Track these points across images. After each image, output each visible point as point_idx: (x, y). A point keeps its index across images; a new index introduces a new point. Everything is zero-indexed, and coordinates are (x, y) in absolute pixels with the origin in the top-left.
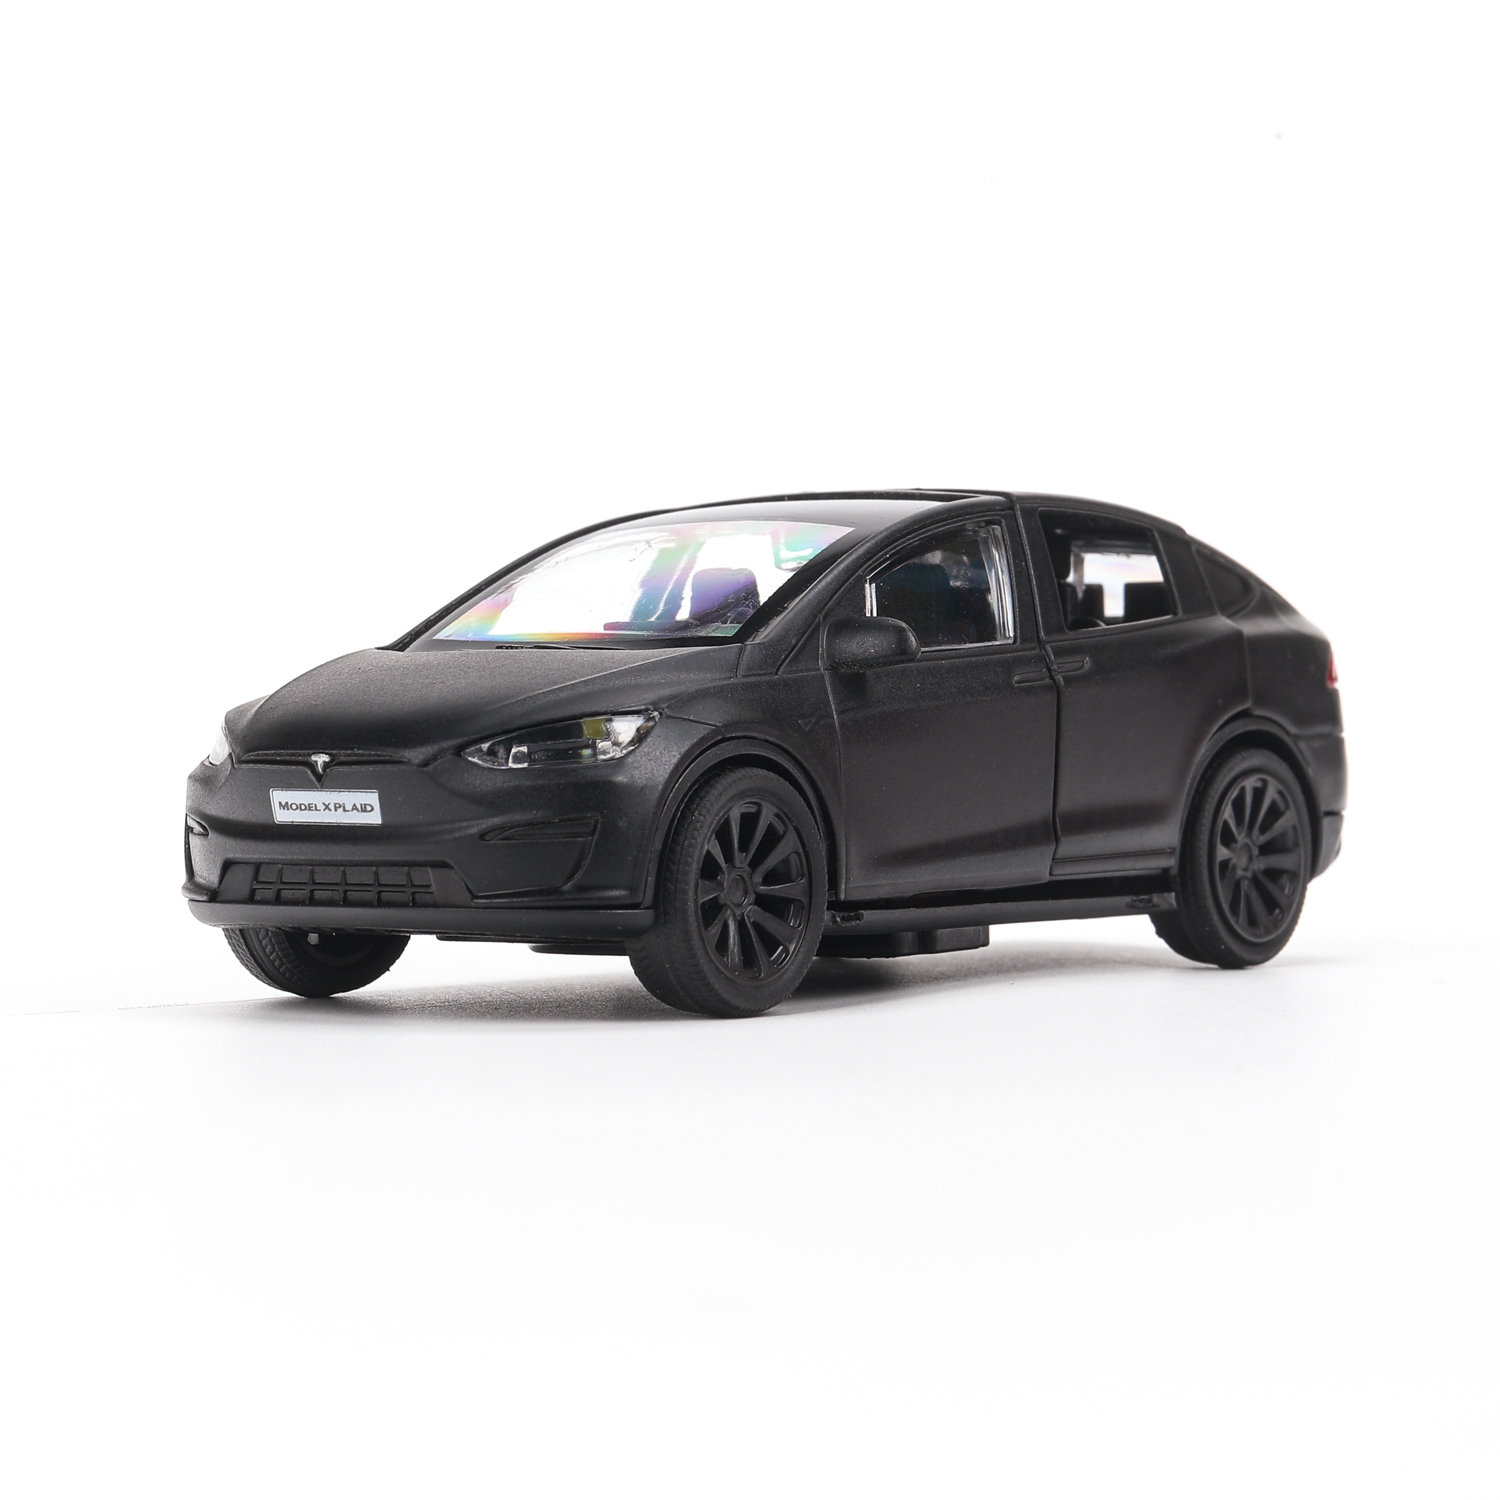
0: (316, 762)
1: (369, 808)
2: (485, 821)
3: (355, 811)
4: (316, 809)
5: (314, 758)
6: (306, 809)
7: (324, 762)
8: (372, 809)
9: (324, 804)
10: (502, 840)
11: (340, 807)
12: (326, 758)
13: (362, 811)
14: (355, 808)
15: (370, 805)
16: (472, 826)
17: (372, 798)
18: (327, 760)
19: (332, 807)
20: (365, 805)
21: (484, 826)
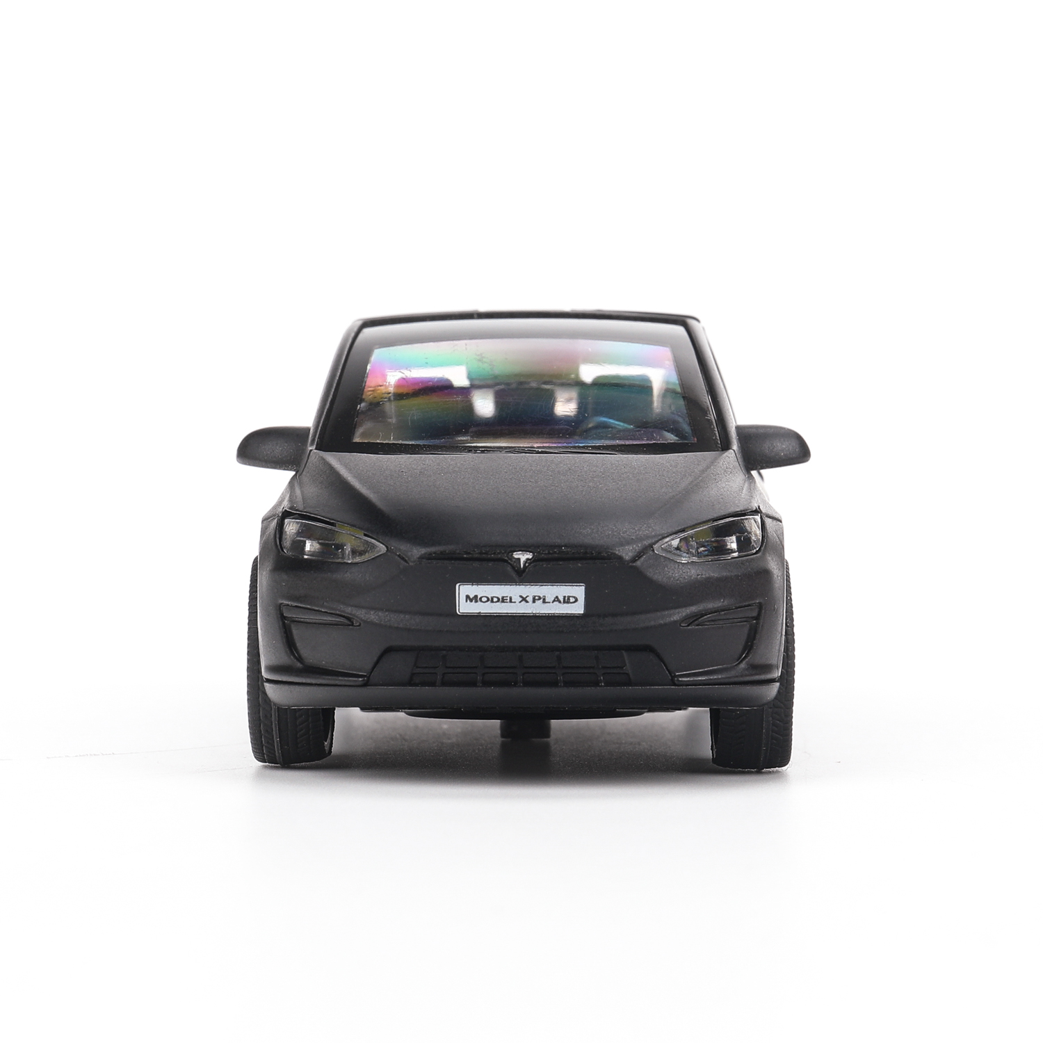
0: (519, 559)
1: (572, 600)
2: (684, 609)
3: (556, 603)
4: (511, 601)
5: (516, 555)
6: (498, 601)
7: (528, 559)
8: (576, 600)
9: (521, 596)
10: (697, 625)
11: (540, 598)
12: (530, 556)
13: (564, 602)
14: (557, 599)
15: (574, 597)
16: (674, 614)
17: (579, 591)
18: (531, 557)
19: (530, 599)
20: (569, 597)
21: (684, 614)
